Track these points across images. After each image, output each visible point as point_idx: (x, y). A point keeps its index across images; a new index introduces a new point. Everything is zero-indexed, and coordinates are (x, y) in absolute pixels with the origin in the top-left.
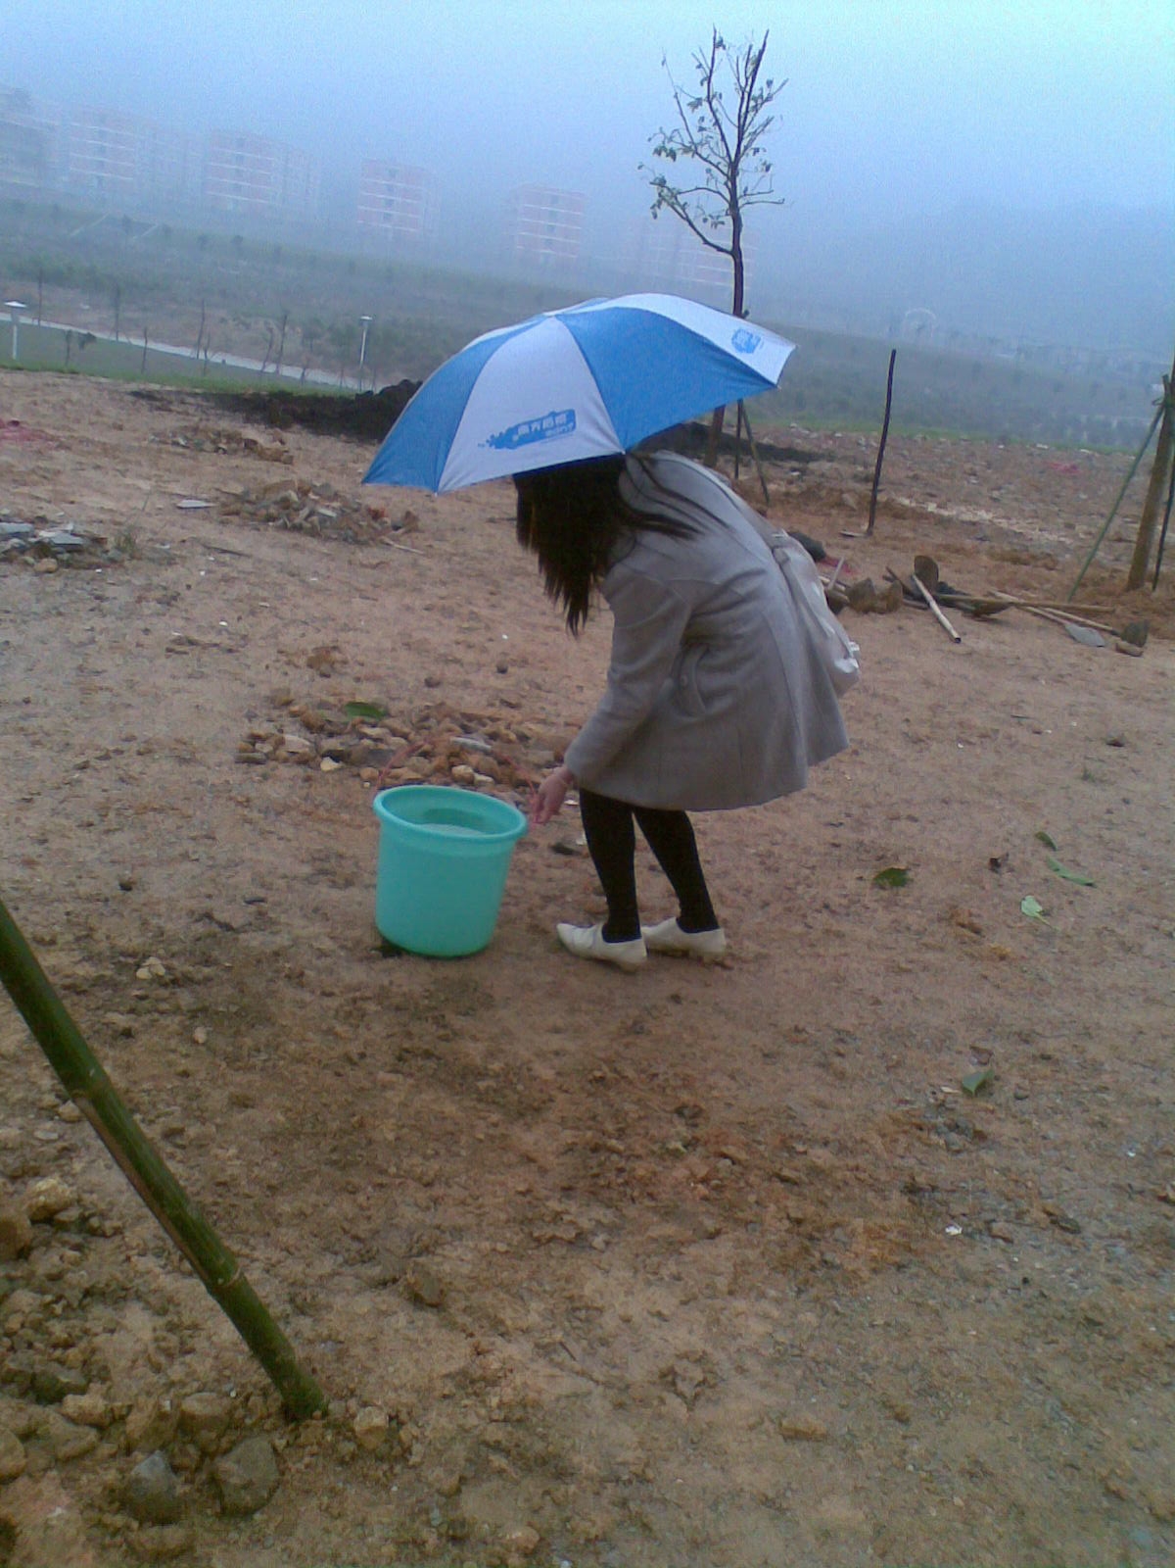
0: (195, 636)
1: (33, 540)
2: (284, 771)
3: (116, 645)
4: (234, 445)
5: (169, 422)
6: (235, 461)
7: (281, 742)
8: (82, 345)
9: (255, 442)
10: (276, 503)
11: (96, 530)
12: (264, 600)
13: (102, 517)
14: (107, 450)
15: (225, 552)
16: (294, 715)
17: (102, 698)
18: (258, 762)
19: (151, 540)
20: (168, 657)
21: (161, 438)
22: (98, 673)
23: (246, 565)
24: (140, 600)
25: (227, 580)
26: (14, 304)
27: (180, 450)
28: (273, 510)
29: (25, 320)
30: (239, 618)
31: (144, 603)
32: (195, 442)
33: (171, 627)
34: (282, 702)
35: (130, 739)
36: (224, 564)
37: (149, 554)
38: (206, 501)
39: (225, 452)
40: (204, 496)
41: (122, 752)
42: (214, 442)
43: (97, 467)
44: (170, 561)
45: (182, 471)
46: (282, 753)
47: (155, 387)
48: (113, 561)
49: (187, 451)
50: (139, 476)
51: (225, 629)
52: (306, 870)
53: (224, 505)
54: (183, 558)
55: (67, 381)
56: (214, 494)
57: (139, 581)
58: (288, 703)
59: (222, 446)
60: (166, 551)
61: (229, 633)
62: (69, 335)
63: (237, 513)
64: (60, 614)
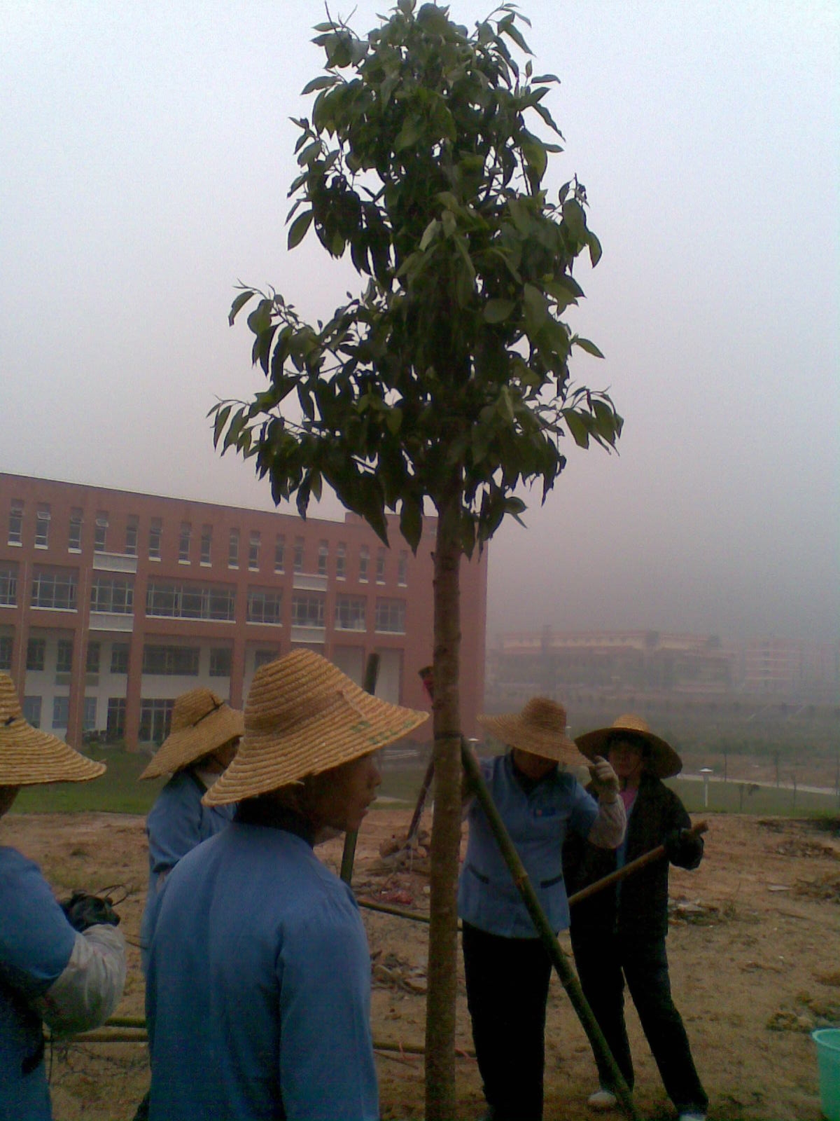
0: (761, 962)
1: (675, 909)
2: (794, 1035)
3: (712, 965)
4: (816, 852)
5: (776, 839)
6: (816, 862)
7: (794, 1020)
8: (750, 793)
9: (831, 849)
10: (833, 886)
11: (715, 904)
12: (812, 944)
13: (721, 897)
14: (732, 858)
15: (793, 916)
16: (810, 1008)
17: (698, 993)
18: (779, 1030)
19: (748, 910)
20: (742, 973)
21: (769, 850)
22: (698, 980)
23: (805, 925)
24: (732, 943)
25: (790, 933)
26: (706, 770)
27: (781, 856)
28: (830, 891)
29: (712, 779)
30: (792, 955)
31: (734, 945)
32: (790, 850)
33: (748, 958)
34: (805, 1000)
35: (707, 1012)
36: (790, 923)
37: (744, 918)
38: (789, 886)
39: (810, 856)
40: (789, 884)
41: (701, 1018)
42: (803, 850)
43: (724, 869)
44: (756, 921)
45: (777, 870)
46: (795, 1026)
47: (777, 817)
48: (720, 921)
49: (785, 857)
50: (749, 873)
51: (781, 960)
52: (793, 1084)
53: (800, 888)
54: (765, 920)
55: (719, 818)
56: (795, 882)
57: (734, 932)
58: (808, 1001)
59: (808, 853)
60: (755, 916)
61: (783, 963)
62: (741, 787)
63: (807, 893)
64: (684, 949)
